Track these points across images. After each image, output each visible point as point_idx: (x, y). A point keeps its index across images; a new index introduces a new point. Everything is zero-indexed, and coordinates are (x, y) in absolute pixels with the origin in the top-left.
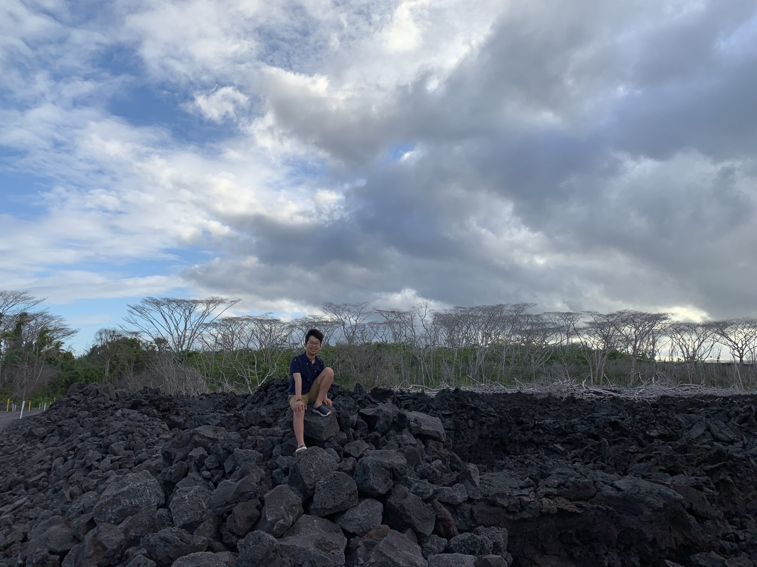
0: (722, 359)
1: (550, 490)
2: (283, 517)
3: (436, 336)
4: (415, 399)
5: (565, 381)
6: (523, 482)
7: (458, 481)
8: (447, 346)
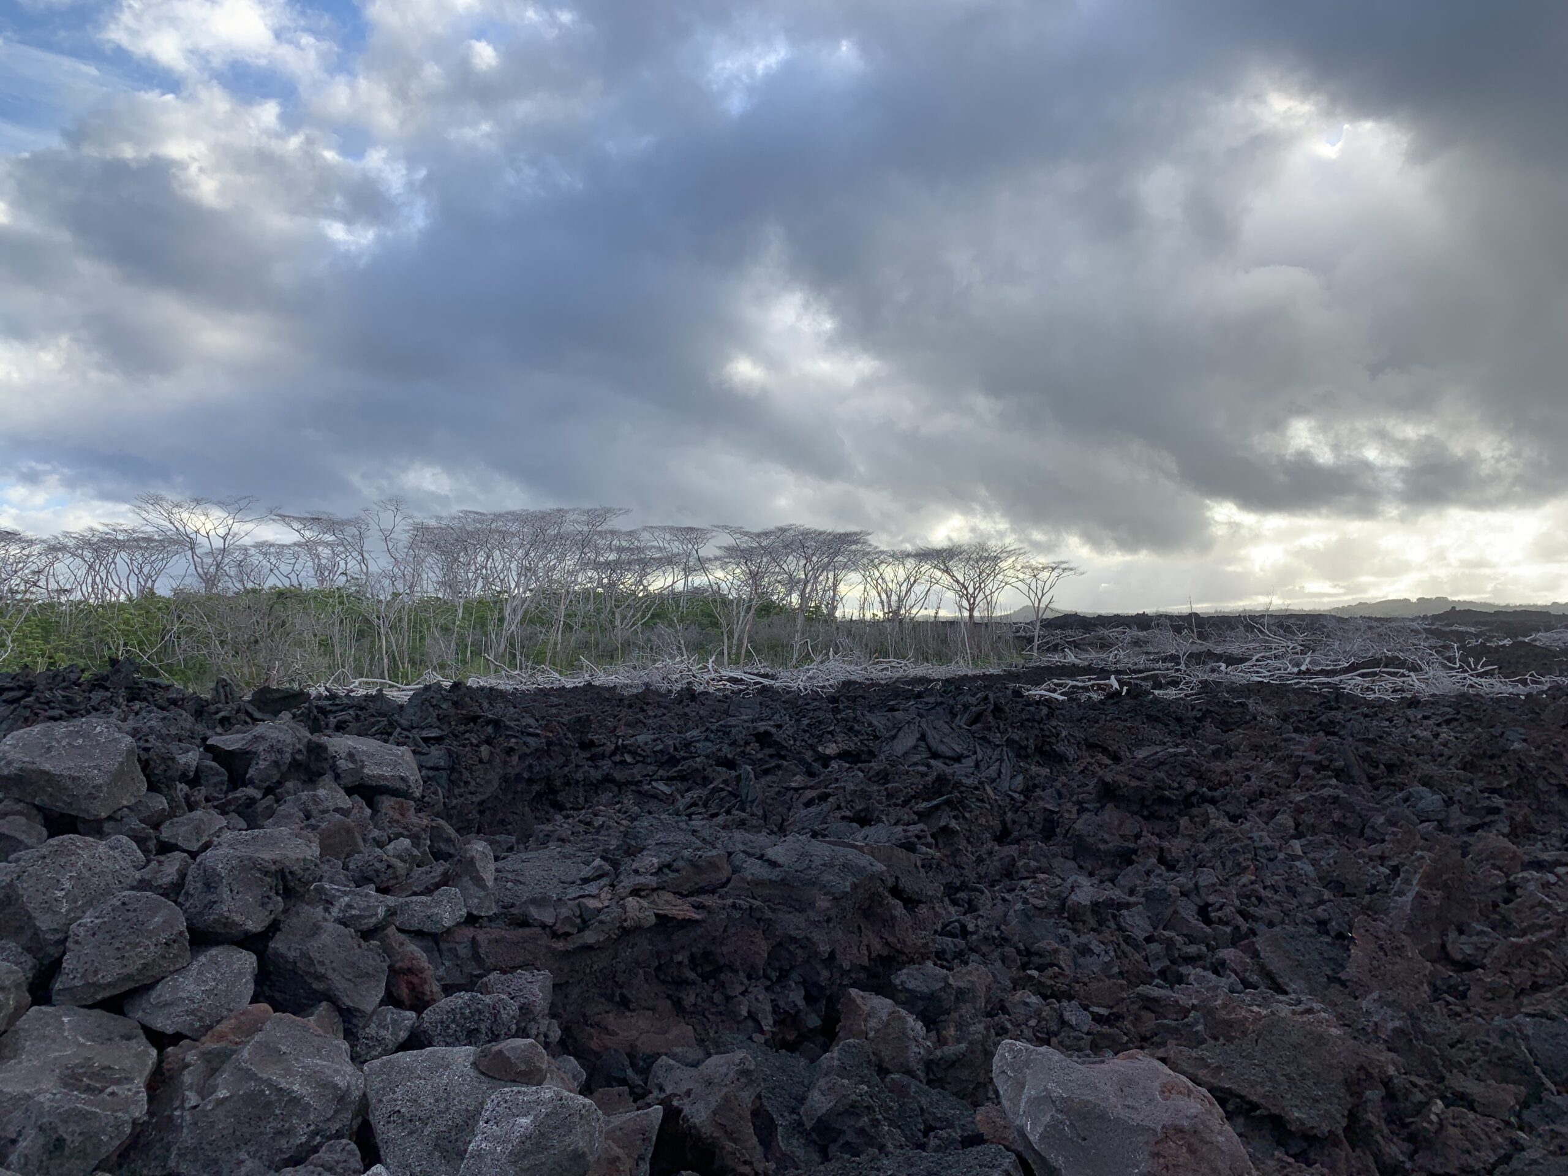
0: (943, 615)
1: (641, 880)
3: (417, 574)
4: (362, 709)
5: (678, 659)
6: (588, 868)
7: (446, 880)
8: (440, 595)
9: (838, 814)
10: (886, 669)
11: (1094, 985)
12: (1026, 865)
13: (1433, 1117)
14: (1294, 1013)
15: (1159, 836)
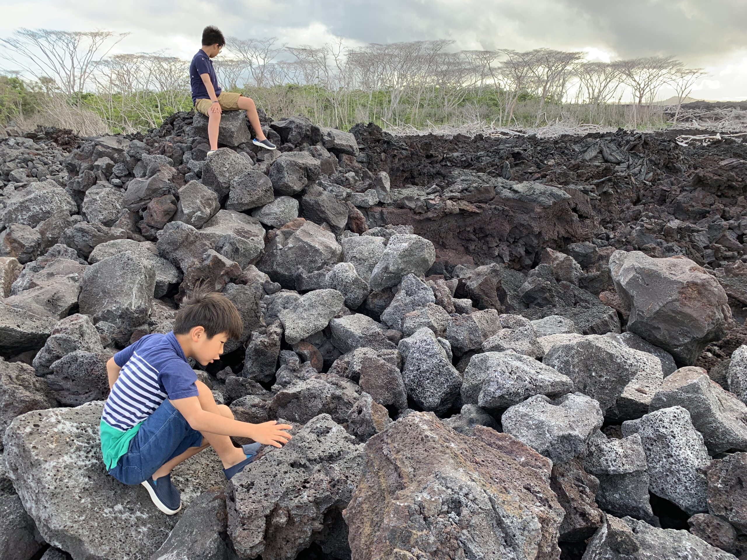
0: (623, 102)
1: (454, 194)
2: (199, 209)
3: (350, 78)
5: (475, 123)
6: (429, 189)
7: (370, 186)
8: (361, 89)
10: (587, 129)
15: (725, 205)
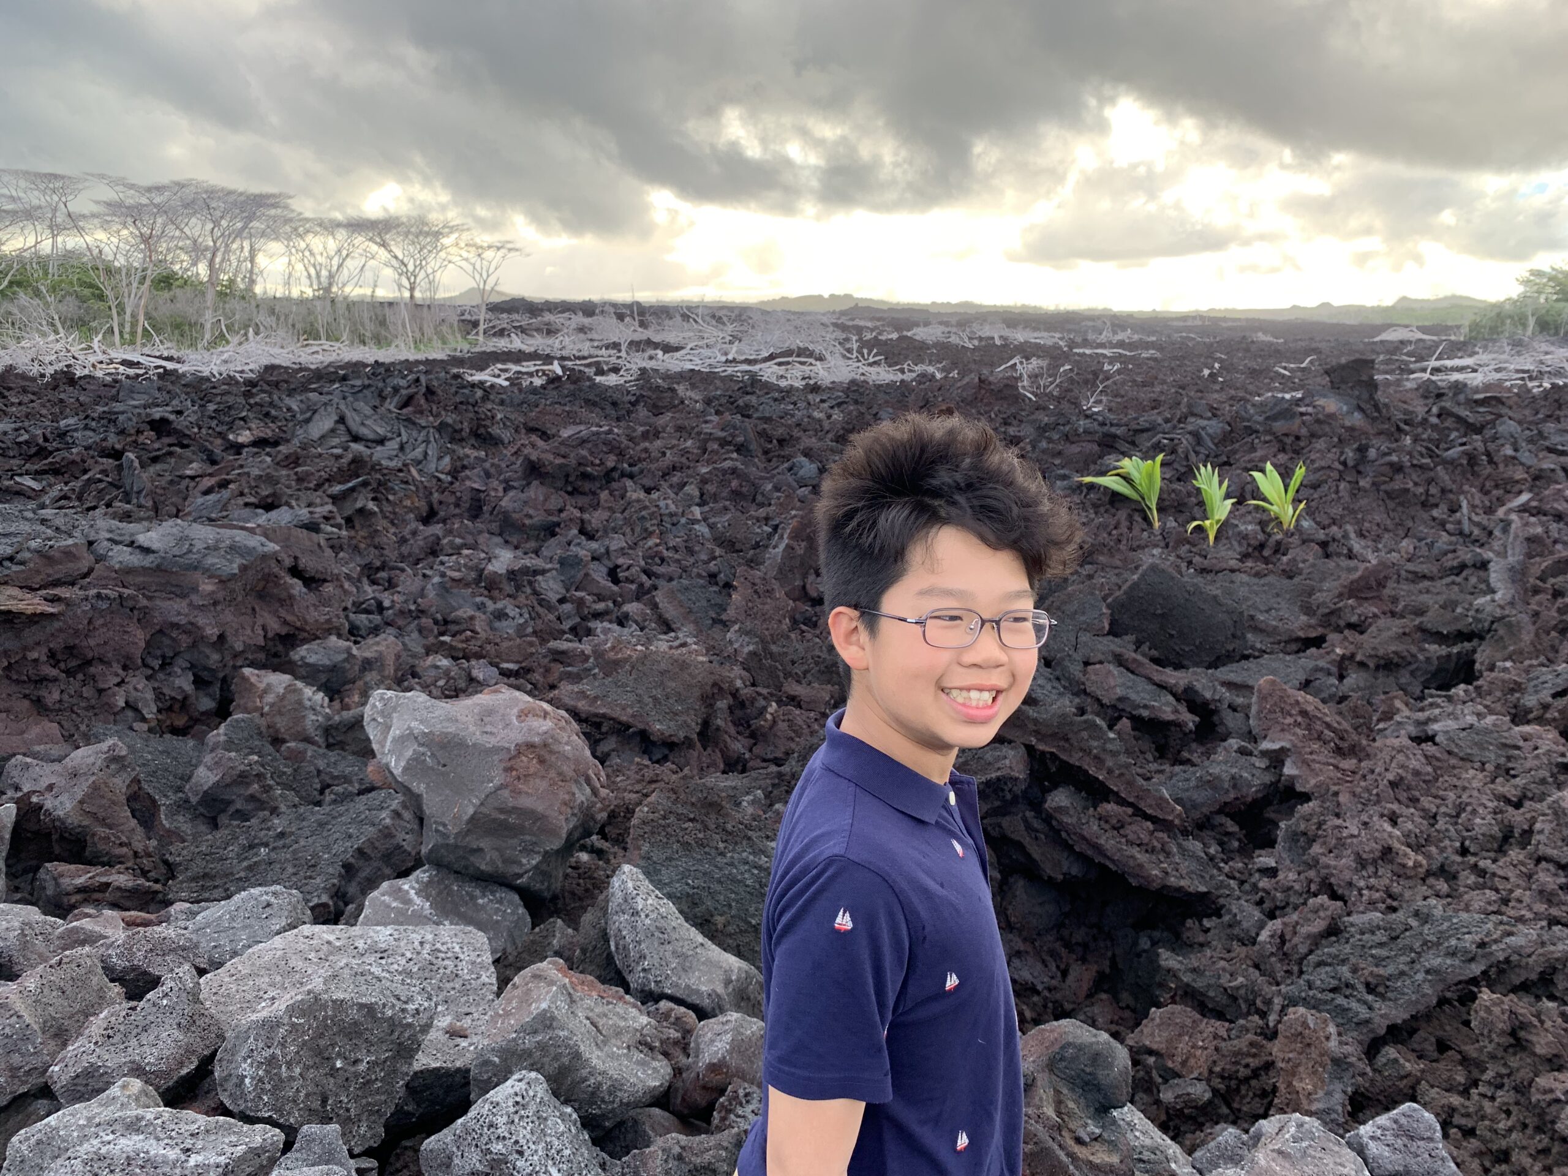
0: (380, 294)
5: (51, 338)
9: (241, 501)
10: (317, 352)
11: (505, 644)
12: (451, 543)
13: (769, 717)
14: (671, 648)
15: (582, 510)
